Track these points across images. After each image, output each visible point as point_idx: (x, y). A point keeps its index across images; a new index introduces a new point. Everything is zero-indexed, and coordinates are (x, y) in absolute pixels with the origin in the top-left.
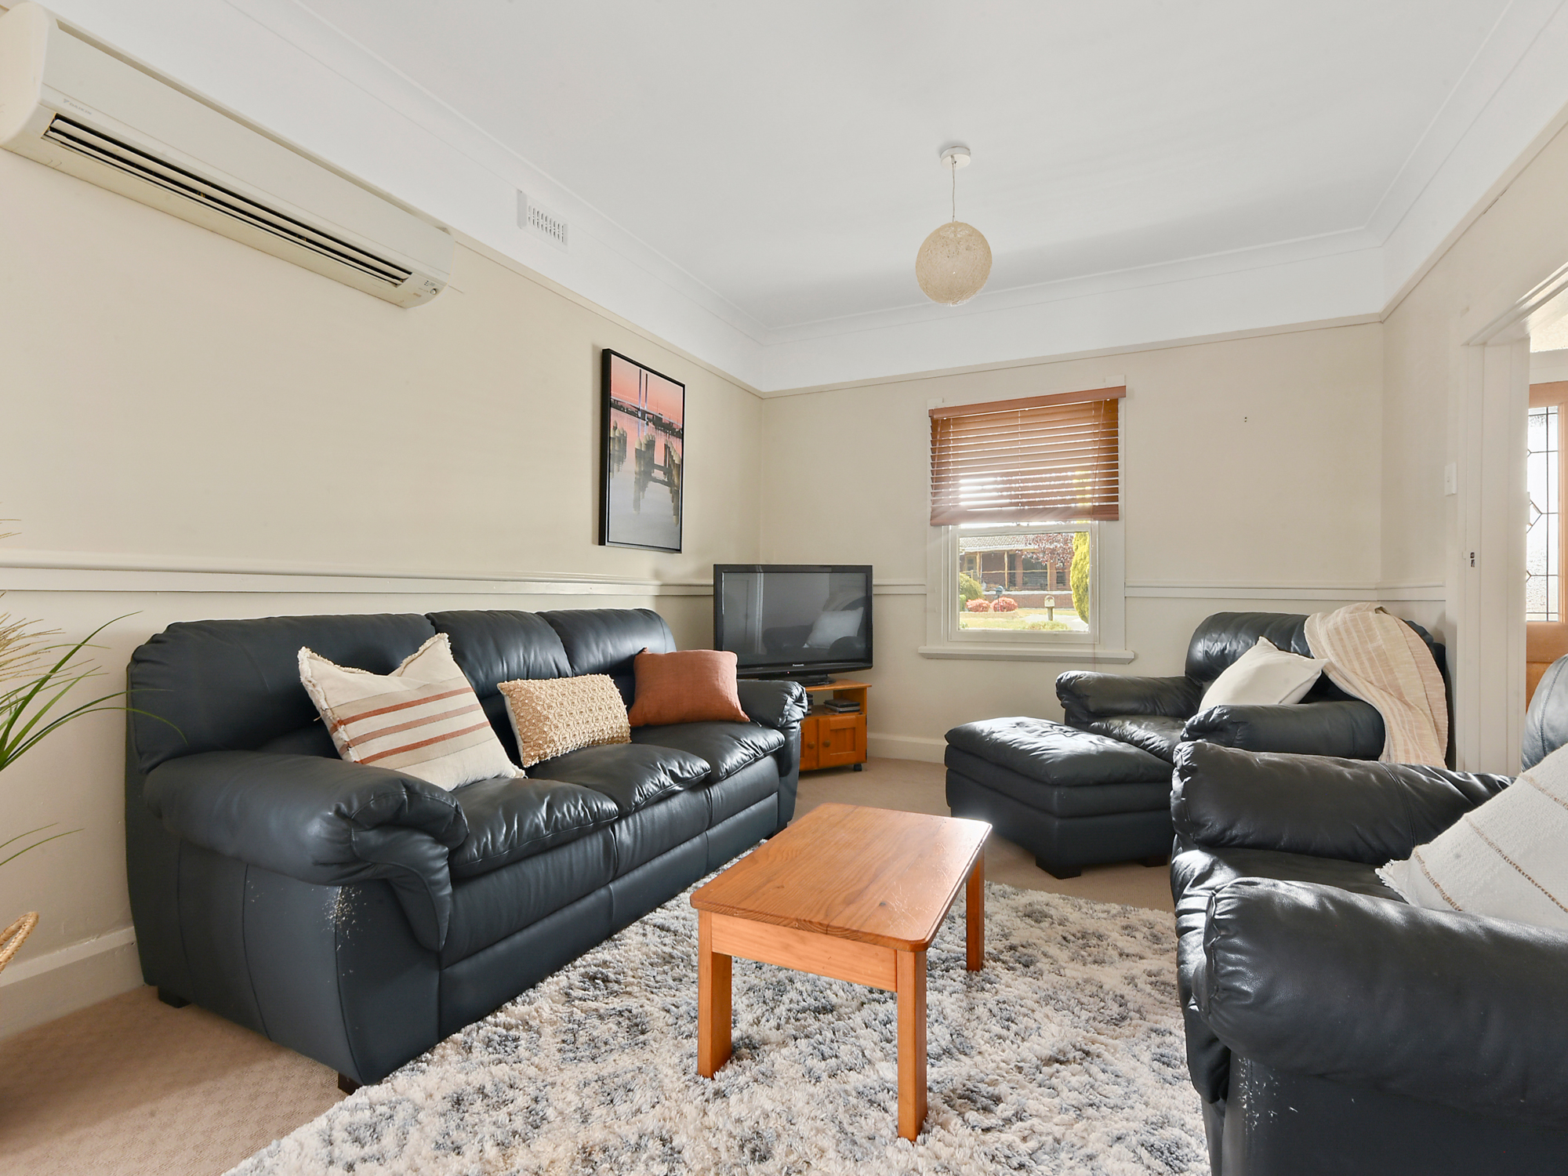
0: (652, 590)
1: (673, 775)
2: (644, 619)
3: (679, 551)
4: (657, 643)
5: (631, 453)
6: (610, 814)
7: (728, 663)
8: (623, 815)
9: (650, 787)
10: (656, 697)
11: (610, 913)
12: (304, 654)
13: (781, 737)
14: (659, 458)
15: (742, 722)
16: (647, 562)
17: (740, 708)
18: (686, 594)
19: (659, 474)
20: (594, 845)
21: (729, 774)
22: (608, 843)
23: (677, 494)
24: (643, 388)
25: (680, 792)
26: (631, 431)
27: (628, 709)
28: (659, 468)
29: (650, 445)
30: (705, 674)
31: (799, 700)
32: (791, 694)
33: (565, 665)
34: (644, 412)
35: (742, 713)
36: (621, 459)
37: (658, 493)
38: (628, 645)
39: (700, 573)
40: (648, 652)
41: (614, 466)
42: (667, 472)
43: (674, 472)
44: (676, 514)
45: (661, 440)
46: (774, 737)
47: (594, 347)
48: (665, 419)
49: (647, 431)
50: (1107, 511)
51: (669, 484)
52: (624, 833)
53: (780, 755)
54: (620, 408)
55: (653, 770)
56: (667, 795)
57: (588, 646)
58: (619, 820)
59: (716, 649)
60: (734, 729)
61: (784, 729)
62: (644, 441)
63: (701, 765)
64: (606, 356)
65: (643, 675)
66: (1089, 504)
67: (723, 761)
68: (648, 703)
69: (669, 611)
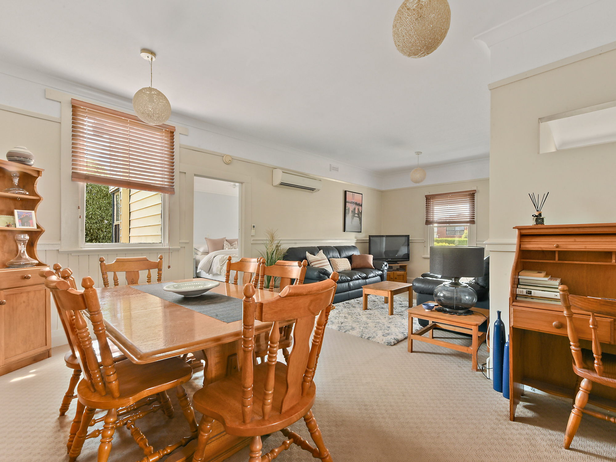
0: (355, 241)
1: (359, 275)
2: (354, 248)
3: (361, 232)
4: (356, 253)
5: (350, 212)
6: (349, 279)
7: (371, 257)
8: (351, 280)
9: (355, 277)
10: (357, 263)
11: (349, 296)
12: (307, 252)
13: (382, 273)
14: (356, 212)
15: (373, 269)
16: (354, 235)
17: (373, 266)
18: (362, 242)
19: (356, 215)
20: (347, 284)
21: (370, 278)
22: (349, 284)
23: (360, 219)
24: (353, 197)
25: (360, 279)
26: (350, 207)
27: (351, 265)
28: (356, 214)
29: (355, 209)
30: (366, 259)
31: (386, 265)
32: (384, 264)
33: (339, 257)
34: (353, 202)
35: (373, 267)
36: (349, 213)
37: (356, 220)
38: (351, 253)
39: (366, 237)
40: (354, 255)
41: (347, 215)
42: (358, 214)
43: (360, 214)
44: (360, 224)
45: (357, 207)
46: (380, 272)
47: (343, 190)
48: (358, 203)
49: (354, 206)
50: (472, 222)
51: (359, 217)
52: (351, 284)
53: (382, 276)
54: (348, 203)
55: (356, 274)
56: (359, 279)
57: (343, 253)
58: (350, 281)
59: (369, 254)
60: (372, 270)
61: (382, 271)
62: (353, 209)
63: (364, 275)
64: (345, 192)
65: (353, 259)
66: (468, 220)
67: (369, 275)
68: (355, 264)
69: (358, 246)
